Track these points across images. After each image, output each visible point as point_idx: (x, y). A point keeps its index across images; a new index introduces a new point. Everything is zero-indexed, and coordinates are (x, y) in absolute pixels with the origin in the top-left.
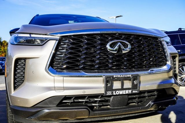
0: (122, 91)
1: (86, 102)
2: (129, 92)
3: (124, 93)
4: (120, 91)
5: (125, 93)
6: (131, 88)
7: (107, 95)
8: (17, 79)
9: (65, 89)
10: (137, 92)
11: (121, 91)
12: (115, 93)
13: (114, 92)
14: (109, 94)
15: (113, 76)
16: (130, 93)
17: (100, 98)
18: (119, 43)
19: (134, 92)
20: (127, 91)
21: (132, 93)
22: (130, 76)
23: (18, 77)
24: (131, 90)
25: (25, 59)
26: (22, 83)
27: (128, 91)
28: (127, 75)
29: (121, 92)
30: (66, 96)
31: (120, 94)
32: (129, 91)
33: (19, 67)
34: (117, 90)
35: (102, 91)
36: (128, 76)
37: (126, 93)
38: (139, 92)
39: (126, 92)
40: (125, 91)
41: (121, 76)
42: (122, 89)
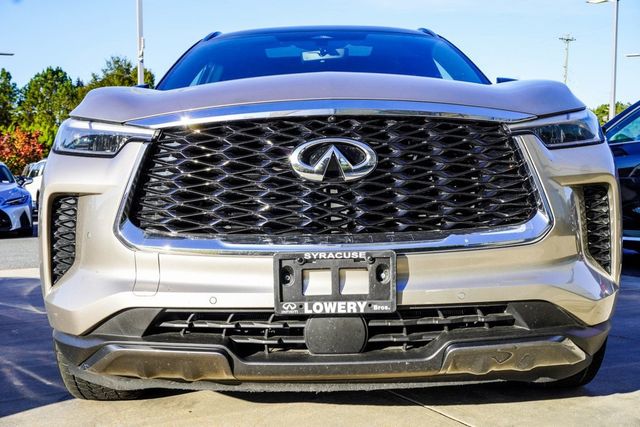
0: (335, 303)
1: (230, 332)
2: (358, 308)
3: (340, 311)
4: (325, 304)
5: (344, 311)
6: (366, 295)
7: (283, 312)
8: (58, 254)
9: (159, 287)
10: (386, 308)
11: (330, 303)
12: (310, 307)
13: (306, 305)
14: (290, 309)
15: (303, 255)
16: (362, 311)
17: (273, 321)
18: (333, 149)
19: (376, 308)
20: (349, 303)
21: (369, 311)
22: (362, 255)
23: (61, 248)
24: (365, 303)
25: (75, 196)
26: (71, 265)
27: (354, 303)
28: (352, 251)
29: (330, 308)
30: (166, 308)
31: (327, 312)
32: (359, 303)
33: (63, 218)
34: (318, 301)
35: (267, 301)
36: (355, 255)
37: (349, 311)
38: (395, 309)
39: (346, 306)
40: (344, 303)
41: (331, 255)
42: (337, 296)
